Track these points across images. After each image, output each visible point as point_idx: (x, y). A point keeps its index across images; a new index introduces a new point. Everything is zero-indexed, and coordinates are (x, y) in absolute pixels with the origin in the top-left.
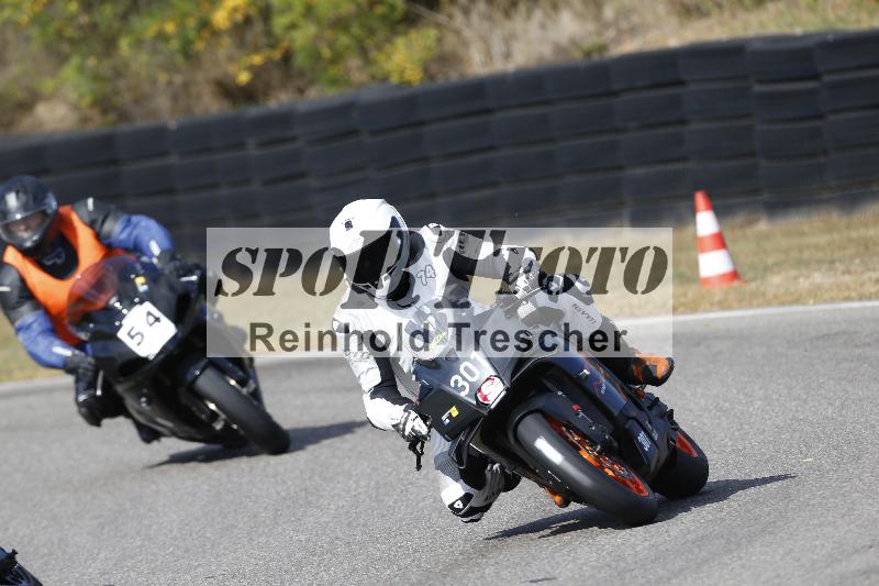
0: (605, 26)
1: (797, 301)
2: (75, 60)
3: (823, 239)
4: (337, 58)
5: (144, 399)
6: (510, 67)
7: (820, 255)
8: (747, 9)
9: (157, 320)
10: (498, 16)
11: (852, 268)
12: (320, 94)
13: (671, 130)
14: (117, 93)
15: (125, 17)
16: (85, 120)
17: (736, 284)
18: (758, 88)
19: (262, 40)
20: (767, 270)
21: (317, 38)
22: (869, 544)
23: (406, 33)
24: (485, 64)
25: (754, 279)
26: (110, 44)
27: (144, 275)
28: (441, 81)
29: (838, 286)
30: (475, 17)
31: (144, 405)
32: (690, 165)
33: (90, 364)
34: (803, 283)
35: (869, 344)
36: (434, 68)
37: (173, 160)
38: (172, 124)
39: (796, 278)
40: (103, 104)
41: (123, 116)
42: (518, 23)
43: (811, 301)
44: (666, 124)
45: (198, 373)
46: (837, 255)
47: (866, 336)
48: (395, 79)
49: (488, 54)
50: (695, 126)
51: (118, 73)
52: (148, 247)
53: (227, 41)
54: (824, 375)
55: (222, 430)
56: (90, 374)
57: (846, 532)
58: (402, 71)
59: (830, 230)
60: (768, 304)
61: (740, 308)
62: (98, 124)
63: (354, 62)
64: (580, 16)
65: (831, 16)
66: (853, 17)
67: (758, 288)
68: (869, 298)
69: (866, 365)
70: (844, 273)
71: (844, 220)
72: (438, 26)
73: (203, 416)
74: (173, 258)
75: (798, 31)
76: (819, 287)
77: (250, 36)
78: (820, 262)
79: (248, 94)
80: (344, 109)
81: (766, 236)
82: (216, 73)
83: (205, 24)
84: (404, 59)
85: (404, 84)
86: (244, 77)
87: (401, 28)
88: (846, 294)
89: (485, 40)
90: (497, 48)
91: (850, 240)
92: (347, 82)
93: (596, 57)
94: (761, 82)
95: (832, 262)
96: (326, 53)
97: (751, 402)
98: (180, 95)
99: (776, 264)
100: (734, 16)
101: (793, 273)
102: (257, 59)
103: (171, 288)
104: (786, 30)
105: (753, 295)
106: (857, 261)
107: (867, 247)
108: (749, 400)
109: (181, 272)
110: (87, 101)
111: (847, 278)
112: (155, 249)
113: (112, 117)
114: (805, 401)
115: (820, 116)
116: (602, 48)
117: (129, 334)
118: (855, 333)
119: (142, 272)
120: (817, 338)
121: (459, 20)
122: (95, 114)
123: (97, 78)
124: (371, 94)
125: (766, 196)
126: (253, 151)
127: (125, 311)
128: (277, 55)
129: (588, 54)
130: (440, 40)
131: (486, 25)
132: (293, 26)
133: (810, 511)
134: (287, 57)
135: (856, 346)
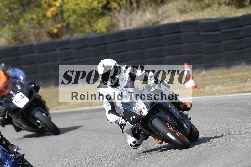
0: (159, 16)
1: (213, 94)
2: (7, 26)
3: (221, 76)
4: (82, 25)
5: (19, 119)
6: (132, 28)
7: (220, 81)
8: (200, 11)
9: (24, 97)
10: (128, 13)
11: (229, 85)
12: (77, 35)
13: (178, 45)
14: (19, 35)
15: (21, 13)
16: (10, 43)
17: (196, 89)
18: (202, 34)
19: (61, 20)
20: (205, 85)
21: (76, 20)
22: (234, 163)
23: (102, 18)
24: (124, 27)
25: (201, 88)
26: (17, 21)
27: (19, 85)
28: (112, 32)
29: (225, 90)
30: (121, 14)
31: (19, 121)
32: (183, 56)
33: (4, 109)
34: (215, 89)
35: (234, 106)
36: (110, 28)
37: (35, 54)
38: (35, 44)
39: (213, 88)
40: (15, 38)
41: (21, 42)
42: (134, 15)
43: (218, 94)
44: (176, 44)
45: (35, 112)
46: (225, 81)
47: (233, 104)
48: (99, 31)
49: (125, 24)
50: (184, 44)
51: (20, 30)
52: (20, 77)
53: (50, 20)
54: (221, 115)
55: (41, 128)
56: (4, 112)
57: (228, 160)
58: (101, 29)
59: (223, 74)
60: (205, 95)
61: (197, 96)
62: (14, 44)
63: (87, 26)
64: (151, 13)
65: (223, 13)
66: (229, 13)
67: (202, 91)
68: (234, 93)
69: (233, 112)
70: (227, 86)
71: (227, 71)
72: (111, 16)
73: (36, 124)
74: (27, 80)
75: (214, 17)
76: (220, 90)
77: (57, 19)
78: (220, 83)
79: (57, 35)
80: (84, 40)
81: (205, 76)
82: (48, 29)
83: (44, 15)
84: (101, 25)
85: (101, 33)
86: (55, 31)
87: (100, 16)
88: (228, 92)
89: (124, 20)
90: (128, 22)
91: (229, 77)
92: (85, 32)
93: (156, 25)
94: (203, 32)
95: (224, 83)
96: (79, 24)
97: (200, 123)
98: (37, 36)
99: (207, 84)
100: (195, 13)
101: (212, 86)
102: (59, 26)
103: (27, 88)
104: (210, 17)
105: (201, 93)
106: (231, 83)
107: (233, 79)
108: (200, 122)
109: (29, 84)
110: (11, 37)
111: (228, 88)
112: (22, 78)
113: (18, 42)
114: (216, 123)
115: (220, 42)
116: (158, 22)
117: (16, 101)
118: (230, 103)
119: (19, 84)
120: (219, 105)
121: (117, 14)
122: (13, 41)
123: (14, 31)
124: (92, 35)
125: (204, 64)
126: (58, 52)
127: (14, 95)
128: (65, 24)
129: (154, 24)
130: (111, 20)
131: (125, 16)
132: (69, 16)
133: (217, 154)
134: (68, 25)
135: (230, 107)
